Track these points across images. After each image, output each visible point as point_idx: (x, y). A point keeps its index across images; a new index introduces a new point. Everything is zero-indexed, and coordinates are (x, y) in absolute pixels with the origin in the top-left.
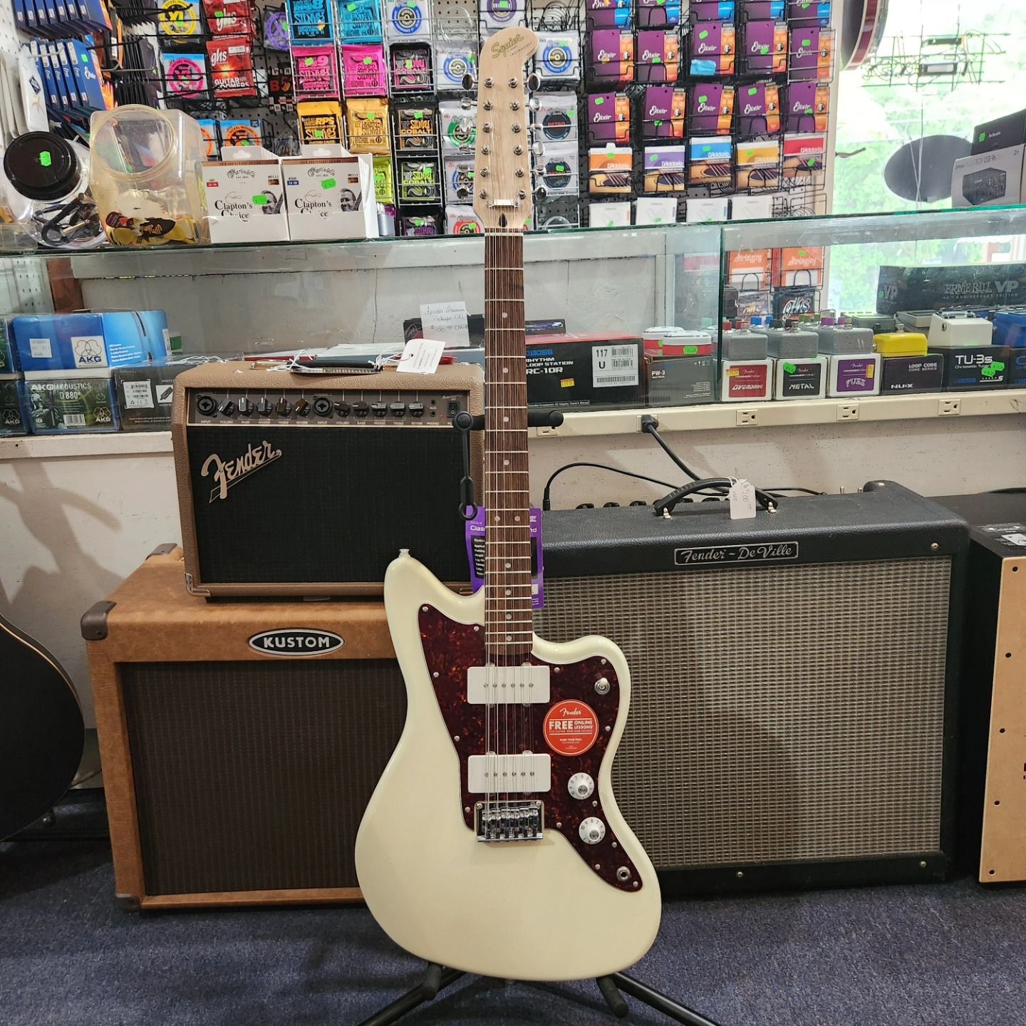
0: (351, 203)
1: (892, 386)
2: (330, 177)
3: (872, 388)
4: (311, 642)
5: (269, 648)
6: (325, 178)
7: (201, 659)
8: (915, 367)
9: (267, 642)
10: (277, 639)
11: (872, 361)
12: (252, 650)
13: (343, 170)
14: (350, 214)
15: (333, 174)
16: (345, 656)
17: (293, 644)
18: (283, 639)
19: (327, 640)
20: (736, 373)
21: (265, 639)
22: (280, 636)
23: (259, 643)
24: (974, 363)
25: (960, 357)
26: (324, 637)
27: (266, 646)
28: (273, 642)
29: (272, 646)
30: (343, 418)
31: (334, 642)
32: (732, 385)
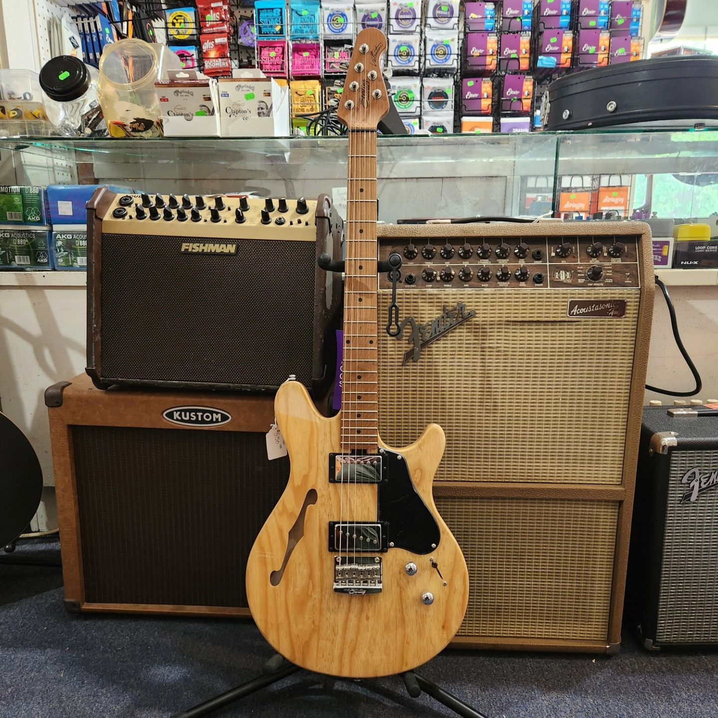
0: (265, 111)
1: (682, 263)
2: (251, 91)
3: (666, 263)
4: (207, 417)
5: (177, 420)
6: (248, 93)
7: (129, 425)
8: (700, 249)
9: (176, 415)
10: (183, 413)
11: (667, 243)
12: (165, 420)
13: (261, 86)
14: (264, 119)
15: (253, 90)
16: (231, 429)
17: (195, 418)
18: (188, 414)
19: (219, 415)
21: (175, 413)
22: (186, 411)
23: (170, 415)
26: (217, 413)
27: (175, 418)
28: (180, 415)
29: (180, 418)
31: (224, 418)
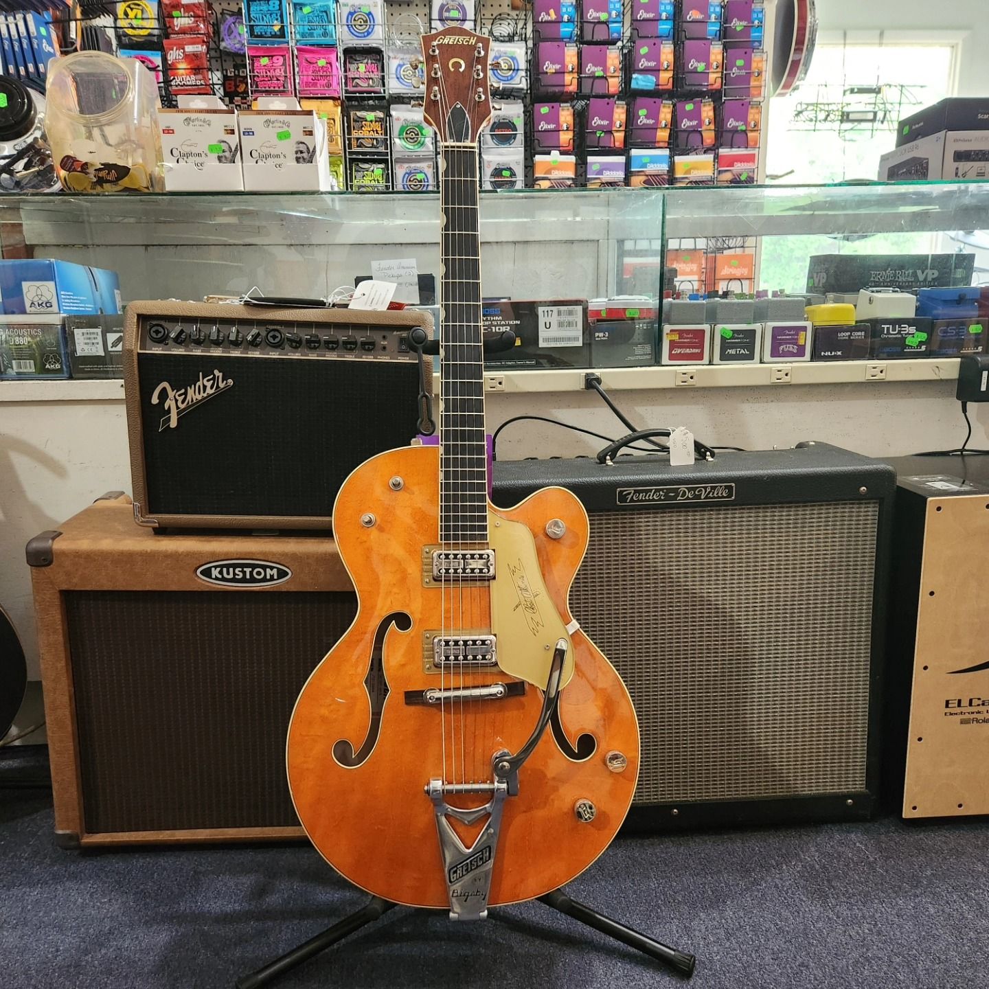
0: (306, 156)
1: (823, 354)
2: (286, 129)
3: (803, 355)
4: (259, 573)
5: (217, 579)
6: (281, 130)
7: (148, 588)
8: (844, 335)
9: (215, 573)
10: (225, 570)
11: (804, 329)
12: (199, 580)
13: (298, 122)
14: (304, 166)
15: (288, 126)
16: (293, 588)
17: (241, 575)
18: (231, 570)
19: (275, 571)
20: (676, 337)
21: (213, 569)
22: (228, 566)
23: (207, 573)
24: (899, 332)
25: (886, 326)
26: (272, 568)
27: (213, 577)
28: (221, 572)
29: (220, 576)
30: (294, 350)
31: (282, 574)
32: (671, 348)
